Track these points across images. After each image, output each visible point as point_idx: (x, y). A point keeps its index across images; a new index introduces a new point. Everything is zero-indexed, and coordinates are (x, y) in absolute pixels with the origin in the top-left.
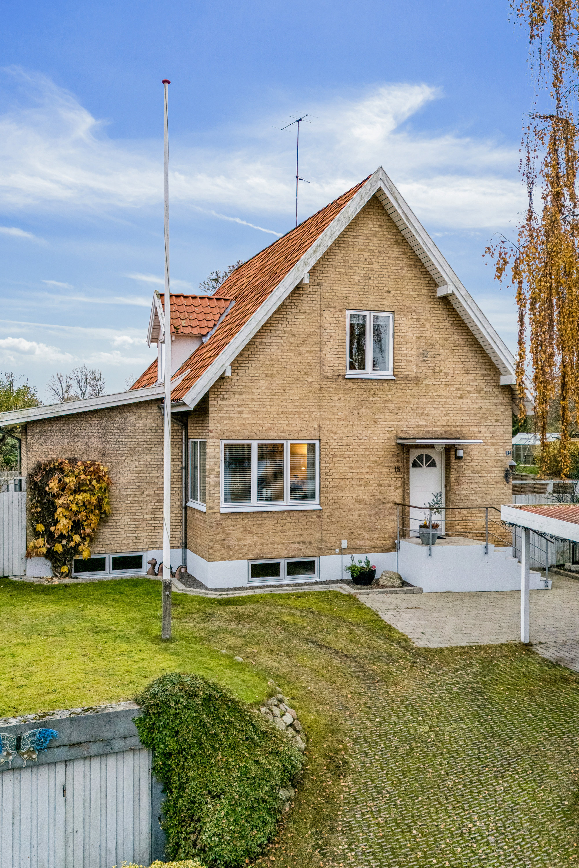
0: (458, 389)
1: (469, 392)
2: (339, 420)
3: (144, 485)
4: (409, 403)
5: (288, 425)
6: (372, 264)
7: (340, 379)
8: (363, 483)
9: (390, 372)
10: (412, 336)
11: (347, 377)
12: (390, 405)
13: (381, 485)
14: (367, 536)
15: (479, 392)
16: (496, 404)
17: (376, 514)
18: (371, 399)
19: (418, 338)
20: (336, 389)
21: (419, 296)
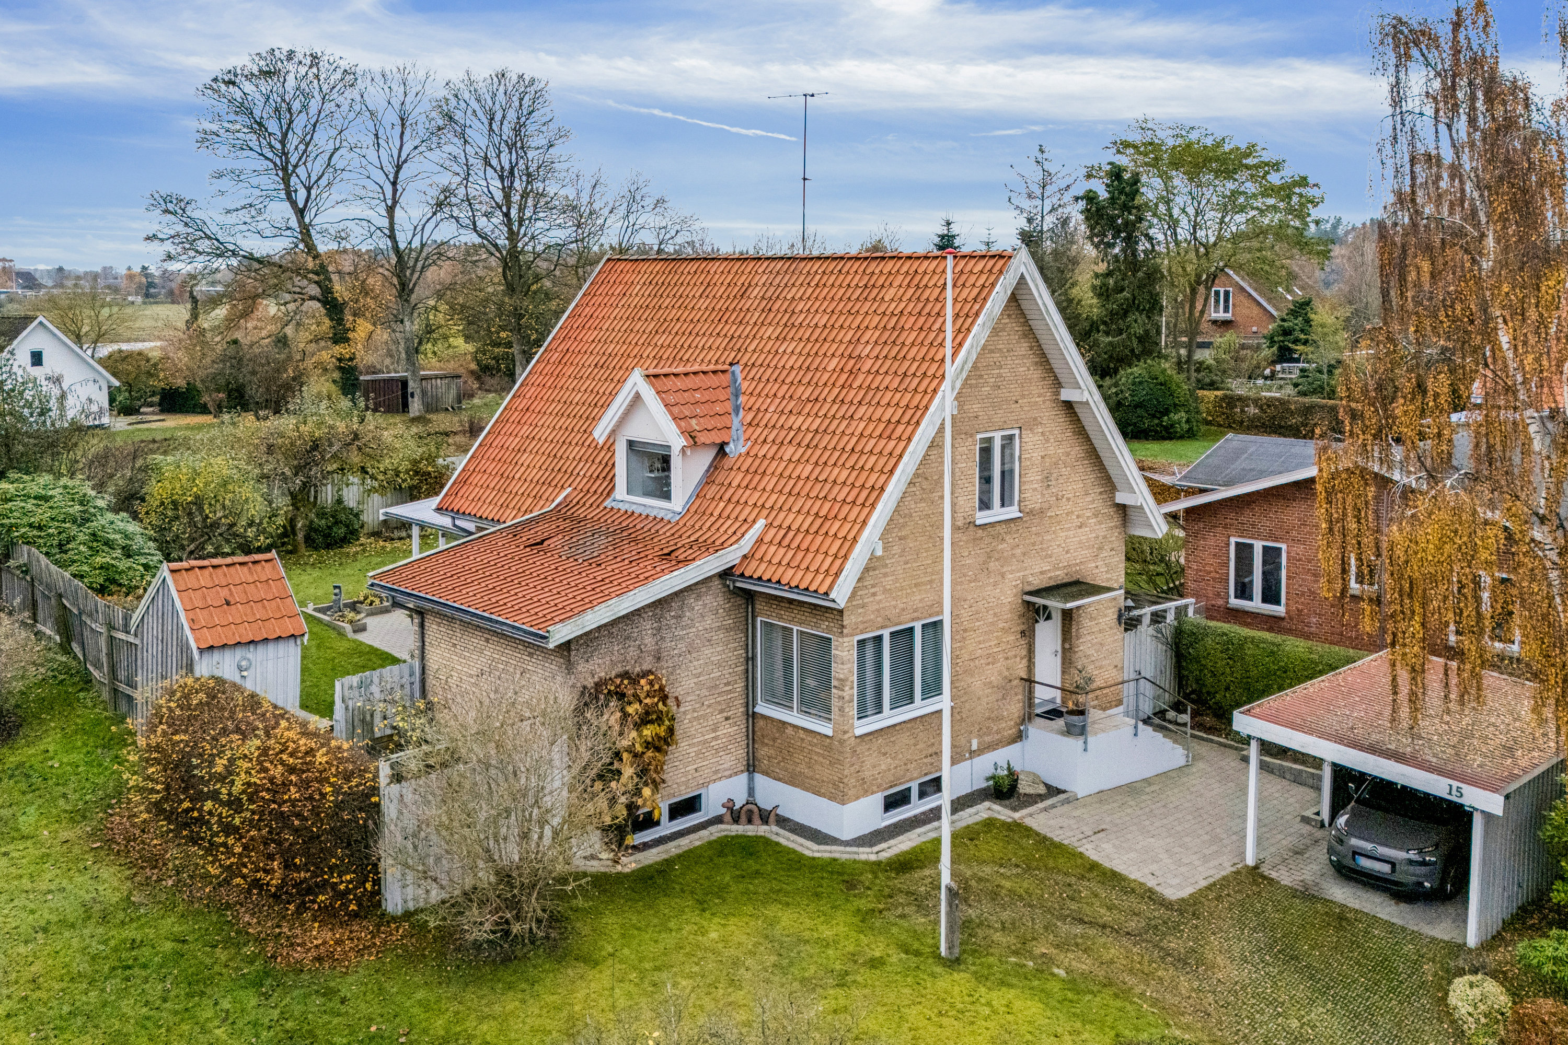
0: (1078, 517)
1: (1088, 518)
2: (970, 581)
3: (705, 692)
4: (1034, 544)
5: (921, 600)
6: (1001, 367)
7: (972, 527)
8: (991, 659)
9: (1016, 507)
10: (1037, 455)
11: (978, 523)
12: (1018, 552)
13: (1007, 658)
14: (995, 728)
15: (1096, 516)
16: (1112, 528)
17: (1004, 698)
18: (1000, 547)
19: (1042, 457)
20: (967, 542)
21: (1044, 402)
